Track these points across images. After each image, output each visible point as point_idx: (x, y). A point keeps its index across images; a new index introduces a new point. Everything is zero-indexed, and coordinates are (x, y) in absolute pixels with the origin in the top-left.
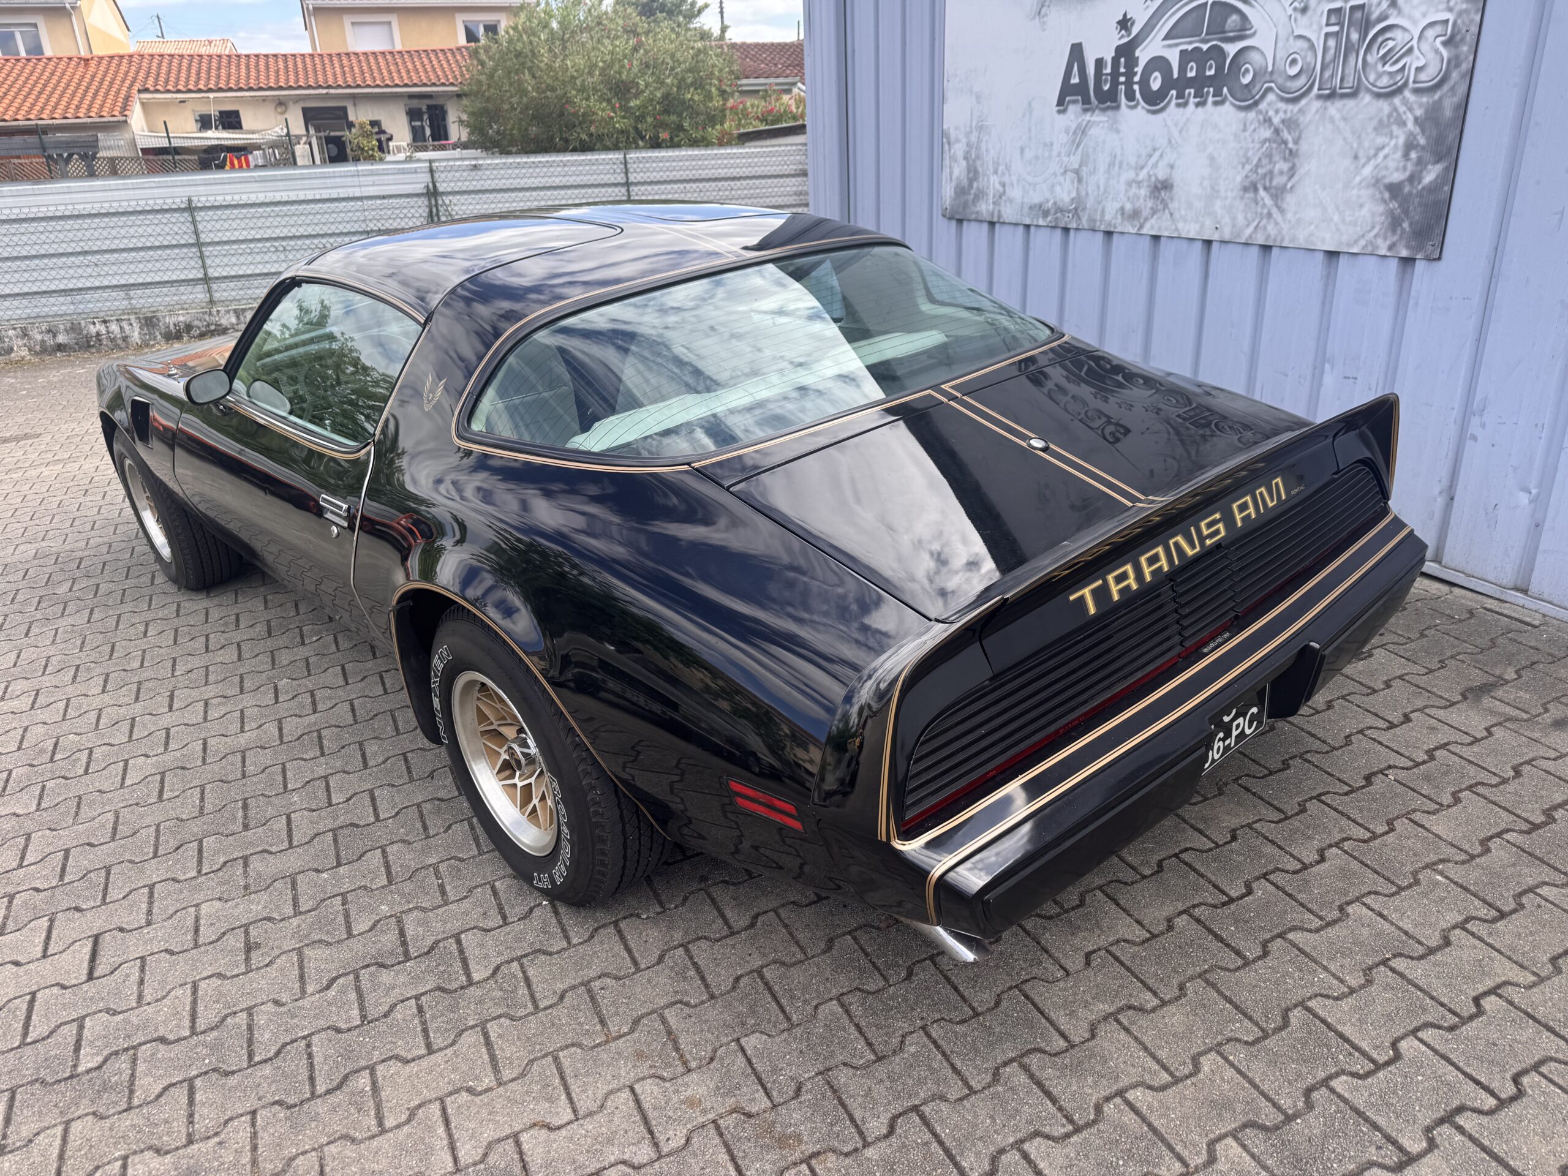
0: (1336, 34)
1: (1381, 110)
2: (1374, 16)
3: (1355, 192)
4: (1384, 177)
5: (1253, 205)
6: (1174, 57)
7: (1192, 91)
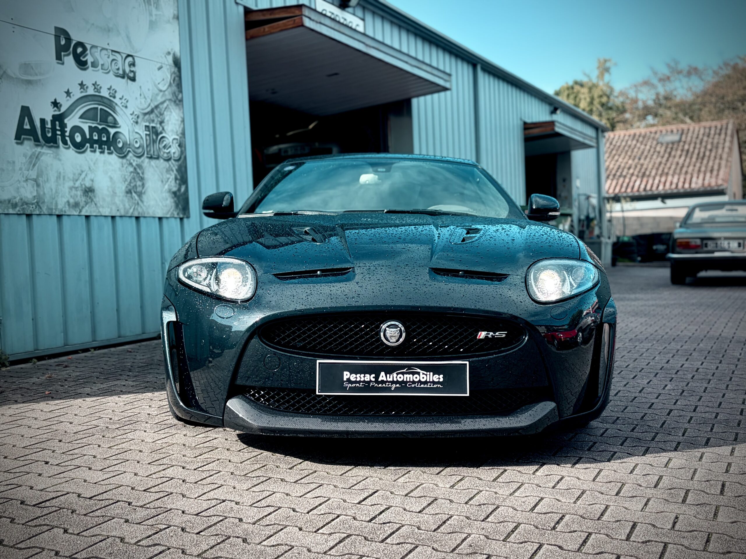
0: (149, 135)
1: (166, 165)
2: (159, 131)
3: (164, 194)
4: (171, 189)
5: (131, 199)
6: (86, 128)
7: (97, 146)
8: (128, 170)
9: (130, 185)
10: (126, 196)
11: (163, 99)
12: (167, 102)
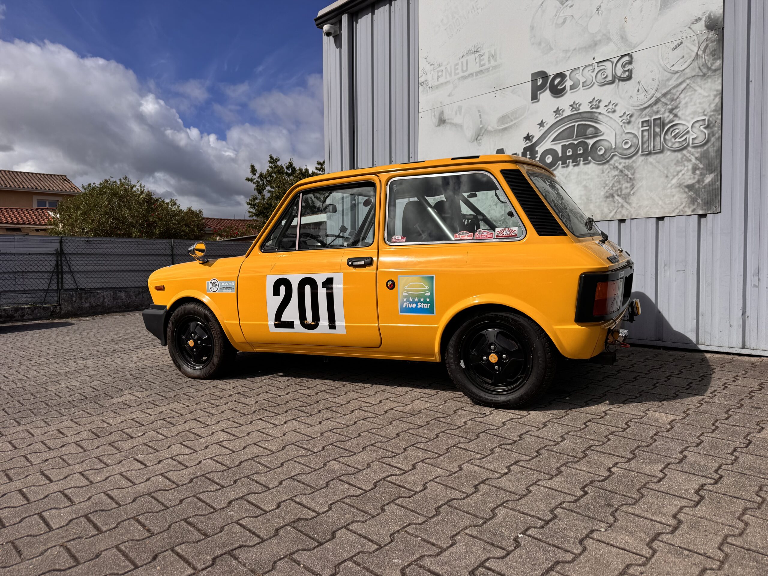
0: (648, 130)
1: (677, 156)
2: (667, 121)
3: (669, 191)
4: (684, 183)
5: (612, 203)
6: (558, 148)
7: (571, 161)
8: (610, 175)
9: (612, 189)
10: (606, 201)
11: (680, 80)
12: (688, 81)
